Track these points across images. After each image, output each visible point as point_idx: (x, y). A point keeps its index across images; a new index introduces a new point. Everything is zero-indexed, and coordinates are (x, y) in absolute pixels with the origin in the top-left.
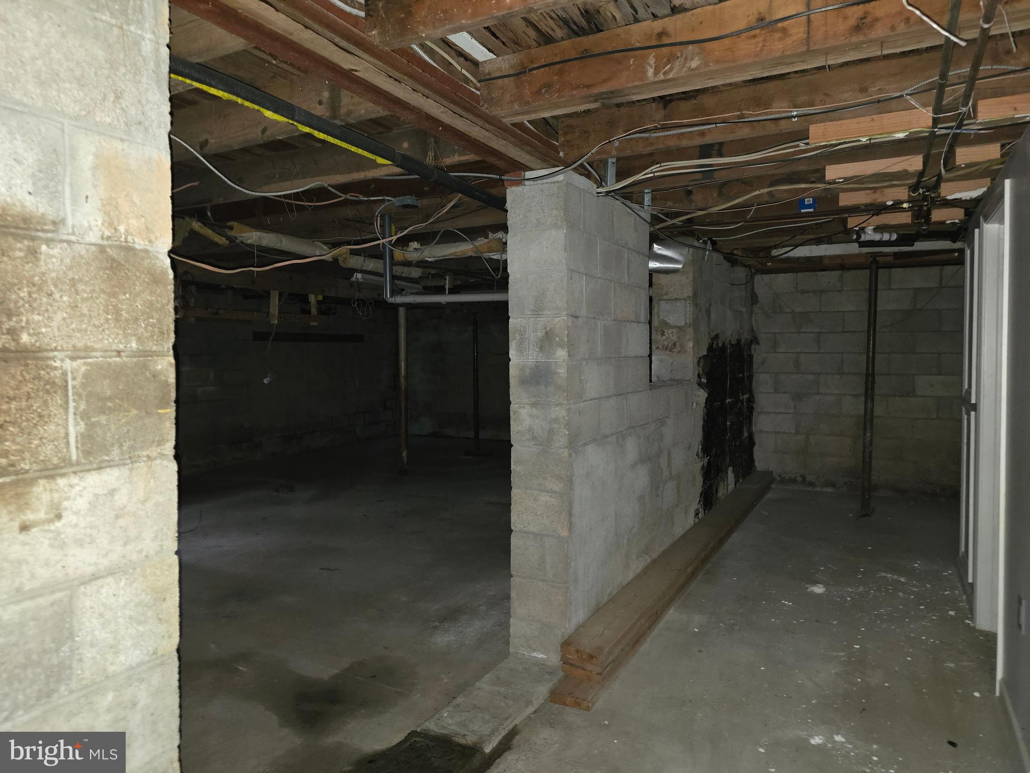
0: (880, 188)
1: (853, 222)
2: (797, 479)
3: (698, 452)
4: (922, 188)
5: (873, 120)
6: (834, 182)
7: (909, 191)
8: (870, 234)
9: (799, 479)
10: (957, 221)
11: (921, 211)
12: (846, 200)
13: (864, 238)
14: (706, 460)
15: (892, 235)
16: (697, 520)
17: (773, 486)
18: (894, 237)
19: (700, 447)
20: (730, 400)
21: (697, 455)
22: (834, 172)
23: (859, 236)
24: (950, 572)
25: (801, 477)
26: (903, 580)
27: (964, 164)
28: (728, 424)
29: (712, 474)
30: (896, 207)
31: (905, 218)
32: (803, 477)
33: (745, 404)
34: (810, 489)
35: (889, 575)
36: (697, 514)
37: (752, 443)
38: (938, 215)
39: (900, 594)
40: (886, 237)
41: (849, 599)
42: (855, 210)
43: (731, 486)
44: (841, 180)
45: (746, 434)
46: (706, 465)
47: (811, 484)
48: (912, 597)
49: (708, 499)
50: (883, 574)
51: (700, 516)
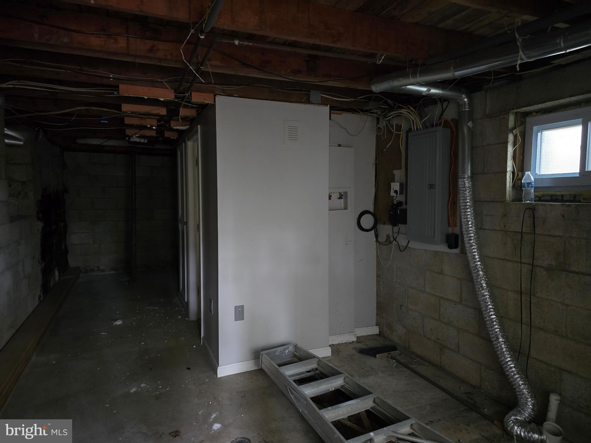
0: (145, 118)
1: (129, 132)
2: (95, 269)
3: (39, 260)
4: (162, 121)
5: (149, 89)
6: (126, 112)
7: (157, 122)
8: (135, 139)
9: (96, 269)
10: (175, 138)
11: (160, 131)
12: (127, 121)
13: (132, 140)
14: (43, 265)
15: (145, 140)
16: (40, 302)
17: (81, 275)
18: (146, 141)
19: (40, 256)
20: (54, 227)
21: (39, 262)
22: (126, 108)
23: (130, 139)
24: (176, 300)
25: (97, 267)
26: (157, 308)
27: (183, 116)
28: (54, 241)
29: (47, 272)
30: (151, 128)
31: (153, 134)
32: (98, 267)
33: (62, 229)
34: (102, 273)
35: (151, 308)
36: (39, 298)
37: (67, 252)
38: (167, 134)
39: (157, 315)
40: (142, 141)
41: (134, 323)
42: (131, 126)
43: (57, 278)
44: (129, 112)
45: (63, 247)
46: (43, 267)
47: (103, 271)
48: (162, 315)
49: (45, 288)
50: (148, 308)
51: (41, 299)
